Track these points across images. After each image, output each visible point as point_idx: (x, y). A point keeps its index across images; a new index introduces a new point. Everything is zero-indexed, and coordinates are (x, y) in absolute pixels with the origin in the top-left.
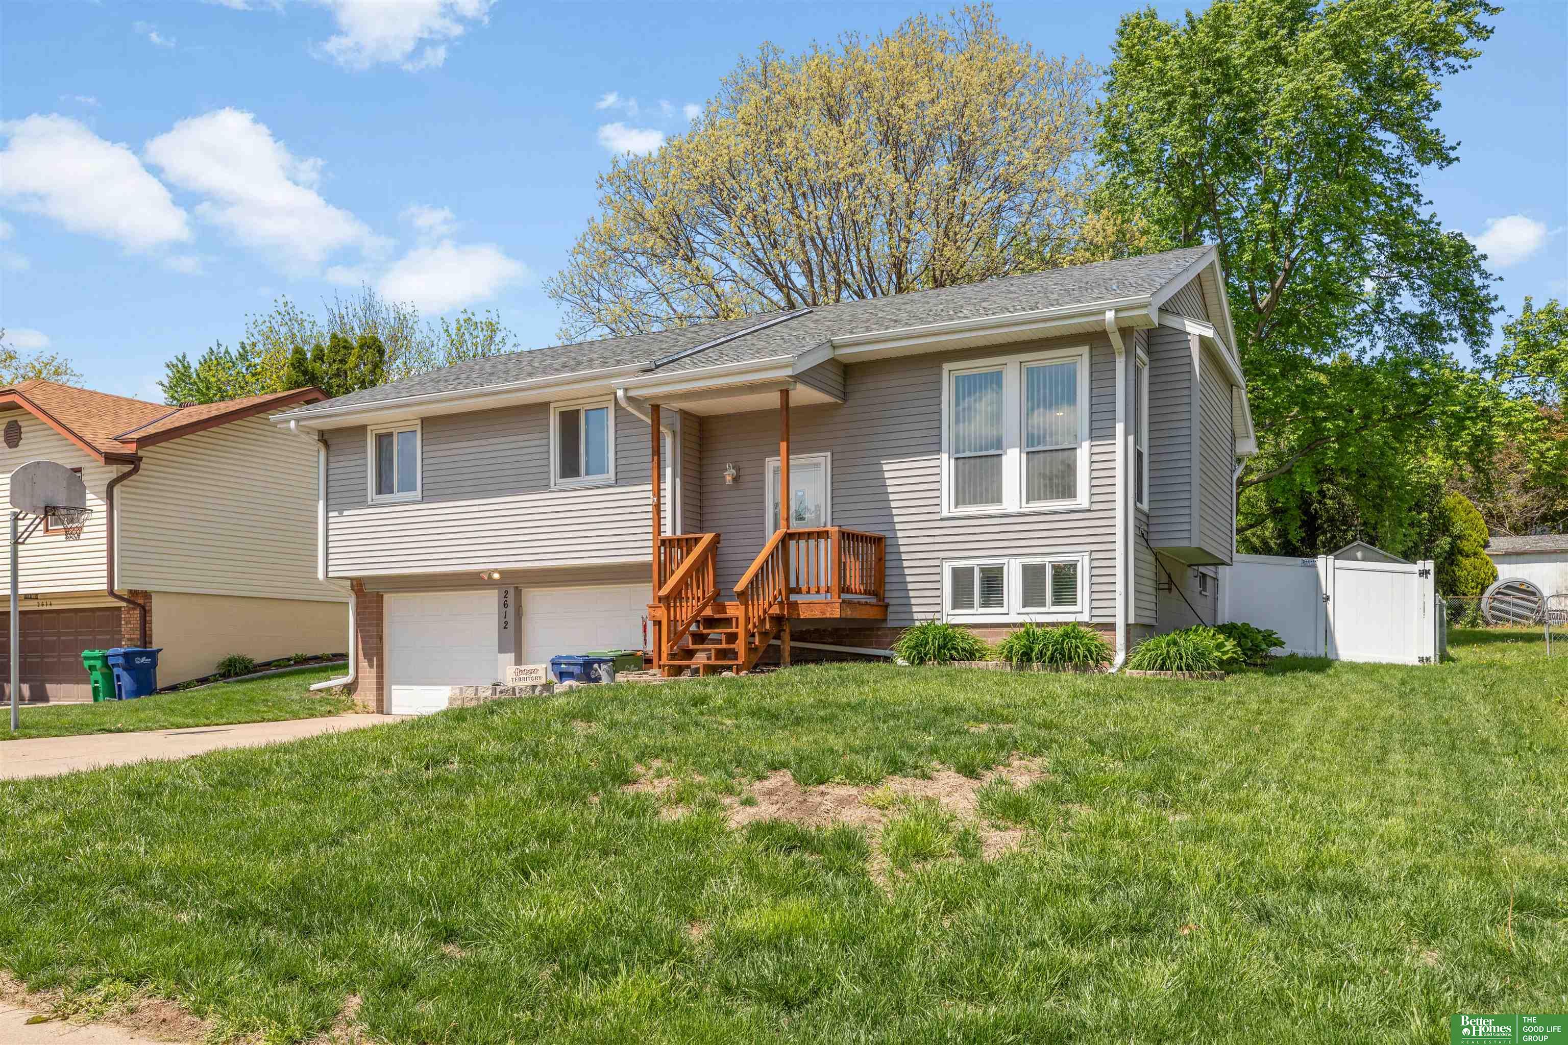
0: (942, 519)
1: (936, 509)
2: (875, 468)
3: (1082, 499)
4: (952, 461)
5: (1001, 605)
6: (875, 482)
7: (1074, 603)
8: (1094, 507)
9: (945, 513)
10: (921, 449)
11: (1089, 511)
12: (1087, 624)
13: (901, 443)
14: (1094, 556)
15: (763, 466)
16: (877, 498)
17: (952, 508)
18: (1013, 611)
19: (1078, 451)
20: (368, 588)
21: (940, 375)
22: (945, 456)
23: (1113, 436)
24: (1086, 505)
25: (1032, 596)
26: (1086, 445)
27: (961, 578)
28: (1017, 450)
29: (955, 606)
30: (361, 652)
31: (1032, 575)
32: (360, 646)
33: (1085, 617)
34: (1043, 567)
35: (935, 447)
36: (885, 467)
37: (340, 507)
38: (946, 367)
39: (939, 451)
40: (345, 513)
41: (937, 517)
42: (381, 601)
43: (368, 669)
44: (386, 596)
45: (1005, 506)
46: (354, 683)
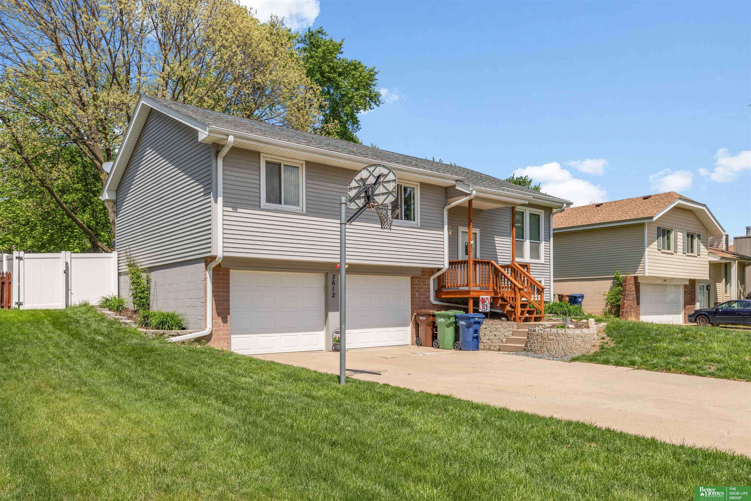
2: (492, 238)
3: (542, 260)
6: (492, 244)
10: (505, 234)
11: (544, 264)
13: (500, 231)
14: (545, 279)
15: (458, 230)
19: (541, 244)
22: (511, 239)
23: (549, 241)
24: (543, 262)
26: (543, 242)
28: (528, 241)
30: (215, 312)
32: (214, 308)
35: (509, 235)
36: (496, 239)
40: (239, 210)
42: (228, 275)
43: (222, 324)
44: (232, 272)
45: (525, 259)
46: (210, 334)
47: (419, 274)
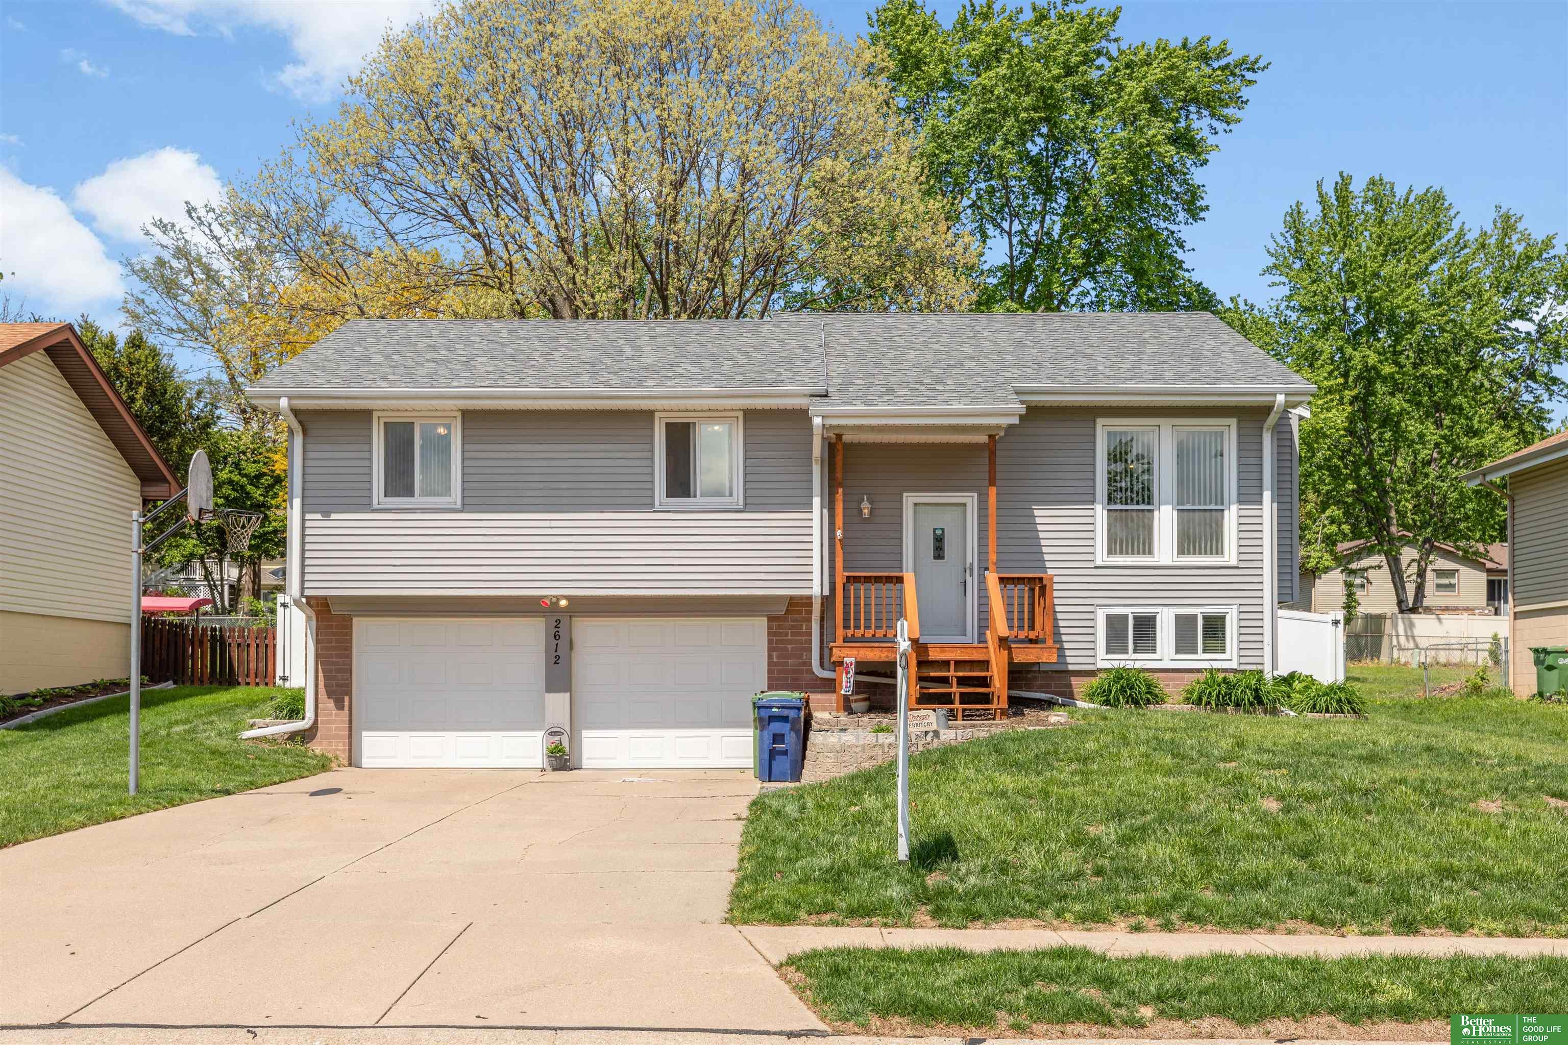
0: (1096, 568)
1: (1090, 557)
2: (1026, 512)
3: (1230, 555)
4: (1105, 512)
5: (1154, 651)
6: (1027, 527)
7: (1223, 651)
8: (1242, 565)
9: (1099, 562)
10: (1076, 498)
11: (1238, 568)
12: (1235, 671)
13: (1053, 490)
14: (1243, 609)
15: (901, 501)
16: (1027, 542)
17: (1105, 558)
18: (1166, 658)
19: (1226, 513)
20: (335, 610)
21: (1094, 428)
22: (1099, 507)
23: (1261, 503)
24: (1234, 562)
25: (1184, 643)
26: (1234, 508)
27: (1115, 625)
28: (1170, 507)
29: (1108, 651)
30: (322, 689)
31: (1184, 624)
32: (321, 683)
33: (1234, 665)
34: (1195, 617)
35: (1090, 498)
36: (1036, 513)
37: (325, 508)
38: (1100, 422)
39: (1093, 502)
40: (333, 516)
41: (1091, 565)
42: (350, 627)
43: (335, 711)
44: (355, 620)
45: (1156, 558)
46: (311, 728)
47: (781, 610)
